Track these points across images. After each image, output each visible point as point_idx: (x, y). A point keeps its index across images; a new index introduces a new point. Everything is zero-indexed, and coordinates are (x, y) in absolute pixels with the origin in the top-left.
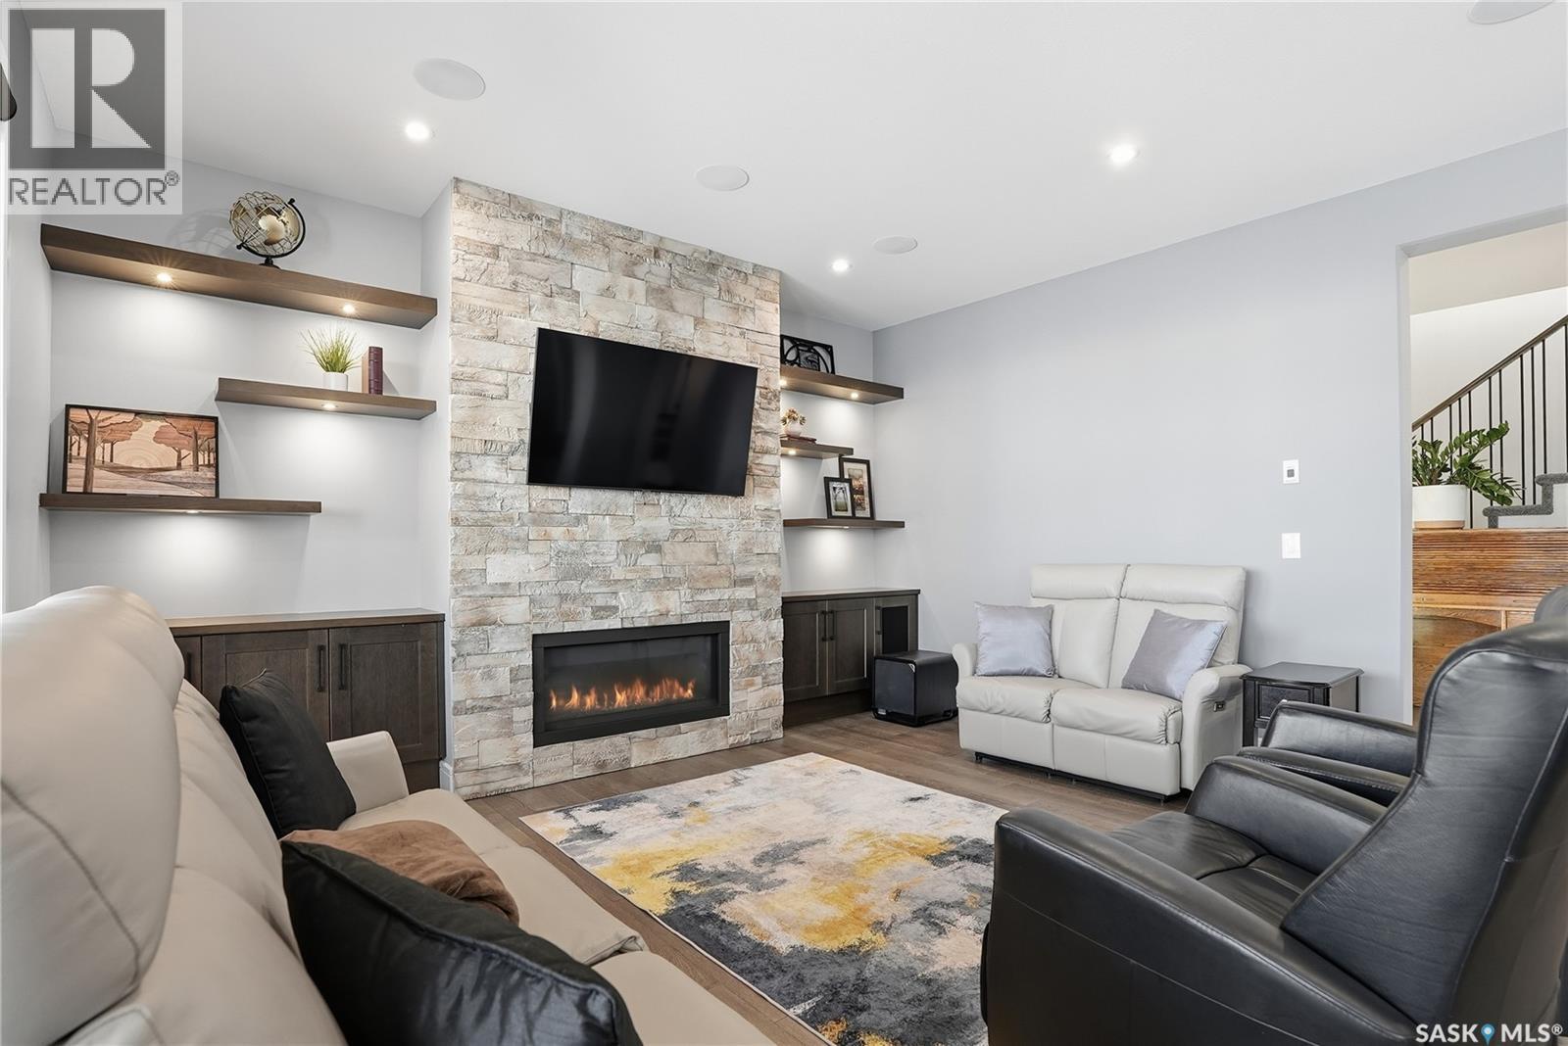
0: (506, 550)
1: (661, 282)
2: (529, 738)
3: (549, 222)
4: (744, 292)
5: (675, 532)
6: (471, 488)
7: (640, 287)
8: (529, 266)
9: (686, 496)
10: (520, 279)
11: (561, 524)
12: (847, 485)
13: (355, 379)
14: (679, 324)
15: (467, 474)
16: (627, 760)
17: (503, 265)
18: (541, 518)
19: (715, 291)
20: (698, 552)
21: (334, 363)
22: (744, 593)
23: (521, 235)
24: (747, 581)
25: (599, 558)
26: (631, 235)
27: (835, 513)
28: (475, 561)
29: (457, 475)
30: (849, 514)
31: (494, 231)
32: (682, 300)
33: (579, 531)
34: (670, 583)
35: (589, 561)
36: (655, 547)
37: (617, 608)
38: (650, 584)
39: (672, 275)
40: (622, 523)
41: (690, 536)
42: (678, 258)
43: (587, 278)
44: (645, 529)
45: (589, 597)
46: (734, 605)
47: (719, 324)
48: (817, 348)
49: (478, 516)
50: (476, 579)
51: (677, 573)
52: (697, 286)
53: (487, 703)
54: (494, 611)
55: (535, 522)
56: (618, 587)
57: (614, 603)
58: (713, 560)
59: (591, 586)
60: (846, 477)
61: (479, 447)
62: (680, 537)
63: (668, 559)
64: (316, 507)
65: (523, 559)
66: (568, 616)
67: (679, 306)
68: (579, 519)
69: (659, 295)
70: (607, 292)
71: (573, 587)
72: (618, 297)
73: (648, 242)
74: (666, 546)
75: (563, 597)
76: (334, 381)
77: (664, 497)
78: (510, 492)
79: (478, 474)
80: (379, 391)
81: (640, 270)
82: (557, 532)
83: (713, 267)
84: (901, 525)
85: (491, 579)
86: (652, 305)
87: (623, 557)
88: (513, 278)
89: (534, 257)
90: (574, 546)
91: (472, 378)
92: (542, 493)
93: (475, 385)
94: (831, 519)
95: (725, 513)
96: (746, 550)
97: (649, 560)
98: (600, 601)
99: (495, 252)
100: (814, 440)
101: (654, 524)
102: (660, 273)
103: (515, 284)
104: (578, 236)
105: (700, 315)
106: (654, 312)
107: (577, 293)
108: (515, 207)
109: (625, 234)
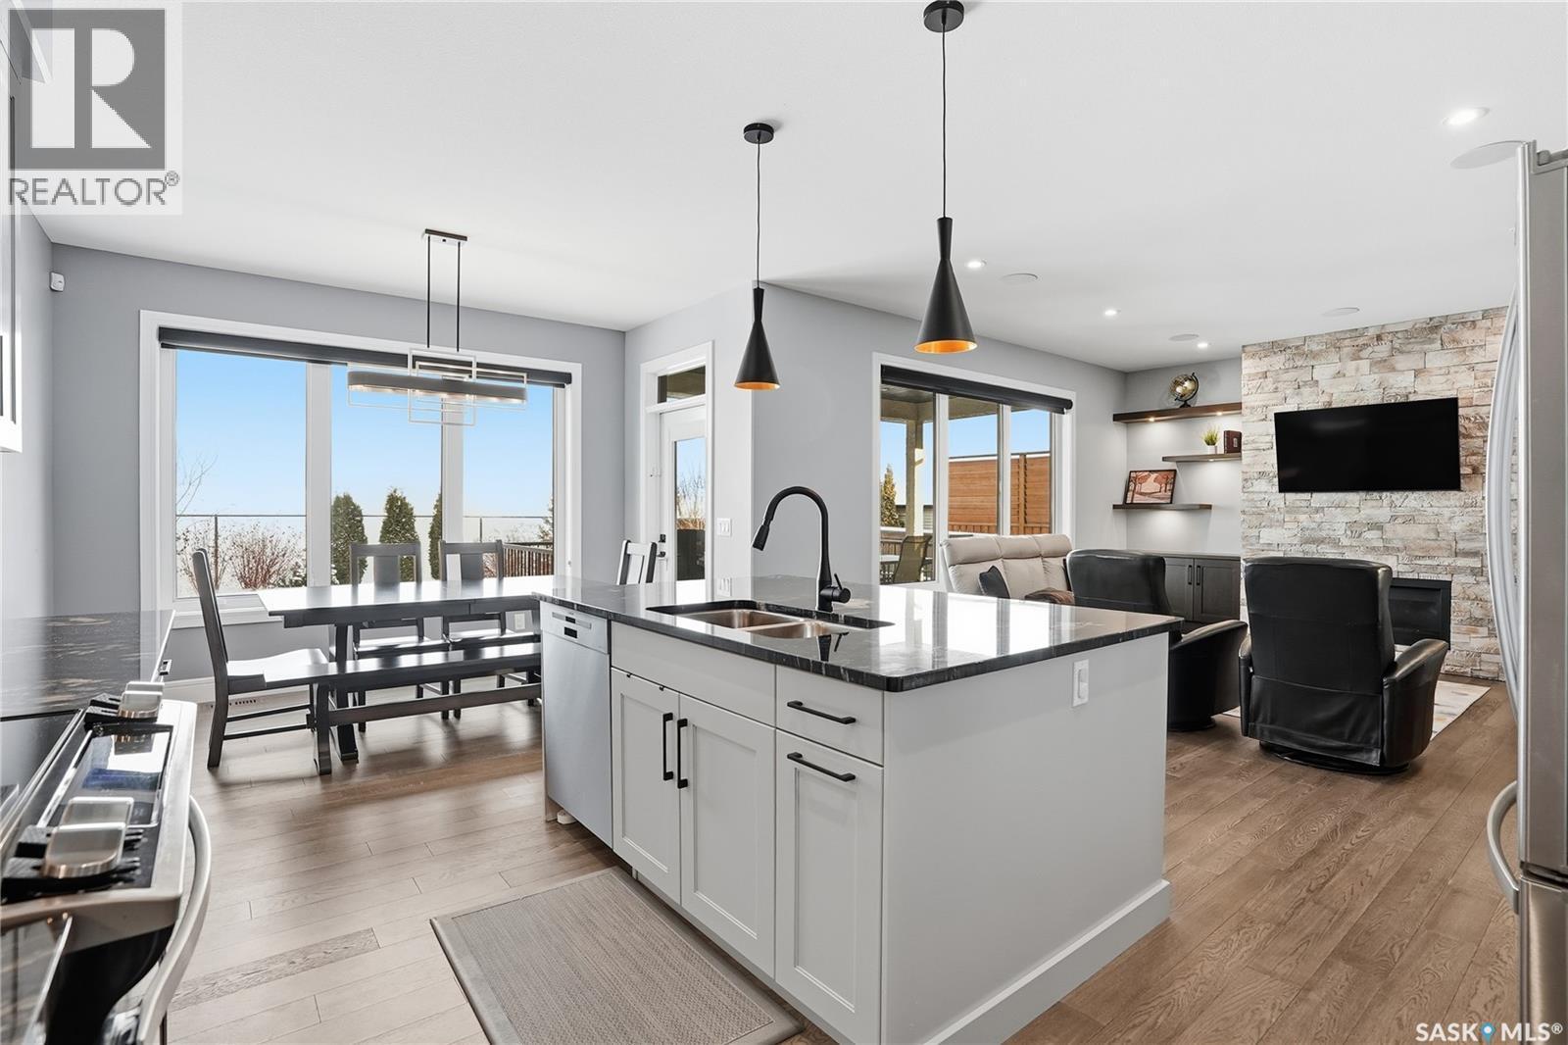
0: (1271, 527)
1: (1385, 355)
3: (1297, 347)
4: (1467, 336)
5: (1394, 518)
6: (1251, 496)
7: (1364, 365)
8: (1286, 377)
9: (1407, 493)
10: (1279, 385)
11: (1305, 513)
13: (1221, 446)
14: (1400, 378)
15: (1251, 489)
17: (1270, 380)
18: (1291, 510)
19: (1438, 345)
20: (1417, 531)
21: (1211, 442)
22: (1467, 562)
23: (1278, 361)
25: (1332, 533)
26: (1356, 333)
28: (1254, 532)
29: (1245, 490)
31: (1263, 365)
32: (1401, 362)
33: (1318, 517)
34: (1389, 550)
35: (1324, 534)
36: (1379, 527)
38: (1372, 550)
39: (1393, 348)
40: (1349, 511)
41: (1410, 520)
42: (1399, 335)
43: (1323, 372)
44: (1368, 515)
46: (1454, 571)
47: (1441, 368)
49: (1255, 509)
50: (1253, 541)
51: (1398, 544)
52: (1417, 347)
55: (1287, 512)
56: (1344, 551)
58: (1433, 536)
59: (1325, 548)
61: (1256, 475)
62: (1400, 520)
64: (1210, 507)
65: (1280, 531)
67: (1399, 366)
68: (1316, 511)
69: (1384, 364)
70: (1339, 374)
71: (1311, 548)
72: (1347, 374)
73: (1372, 332)
74: (1387, 527)
76: (1210, 450)
77: (1384, 494)
78: (1273, 497)
79: (1256, 488)
80: (1232, 451)
81: (1365, 353)
82: (1302, 517)
83: (1435, 329)
85: (1261, 541)
86: (1375, 373)
87: (1349, 533)
88: (1275, 385)
89: (1287, 370)
90: (1314, 525)
91: (1253, 442)
92: (1291, 496)
93: (1254, 445)
95: (1448, 503)
97: (1372, 535)
99: (1265, 375)
101: (1377, 512)
102: (1383, 350)
103: (1276, 388)
104: (1315, 347)
105: (1421, 366)
106: (1376, 376)
107: (1317, 381)
108: (1276, 347)
109: (1354, 334)
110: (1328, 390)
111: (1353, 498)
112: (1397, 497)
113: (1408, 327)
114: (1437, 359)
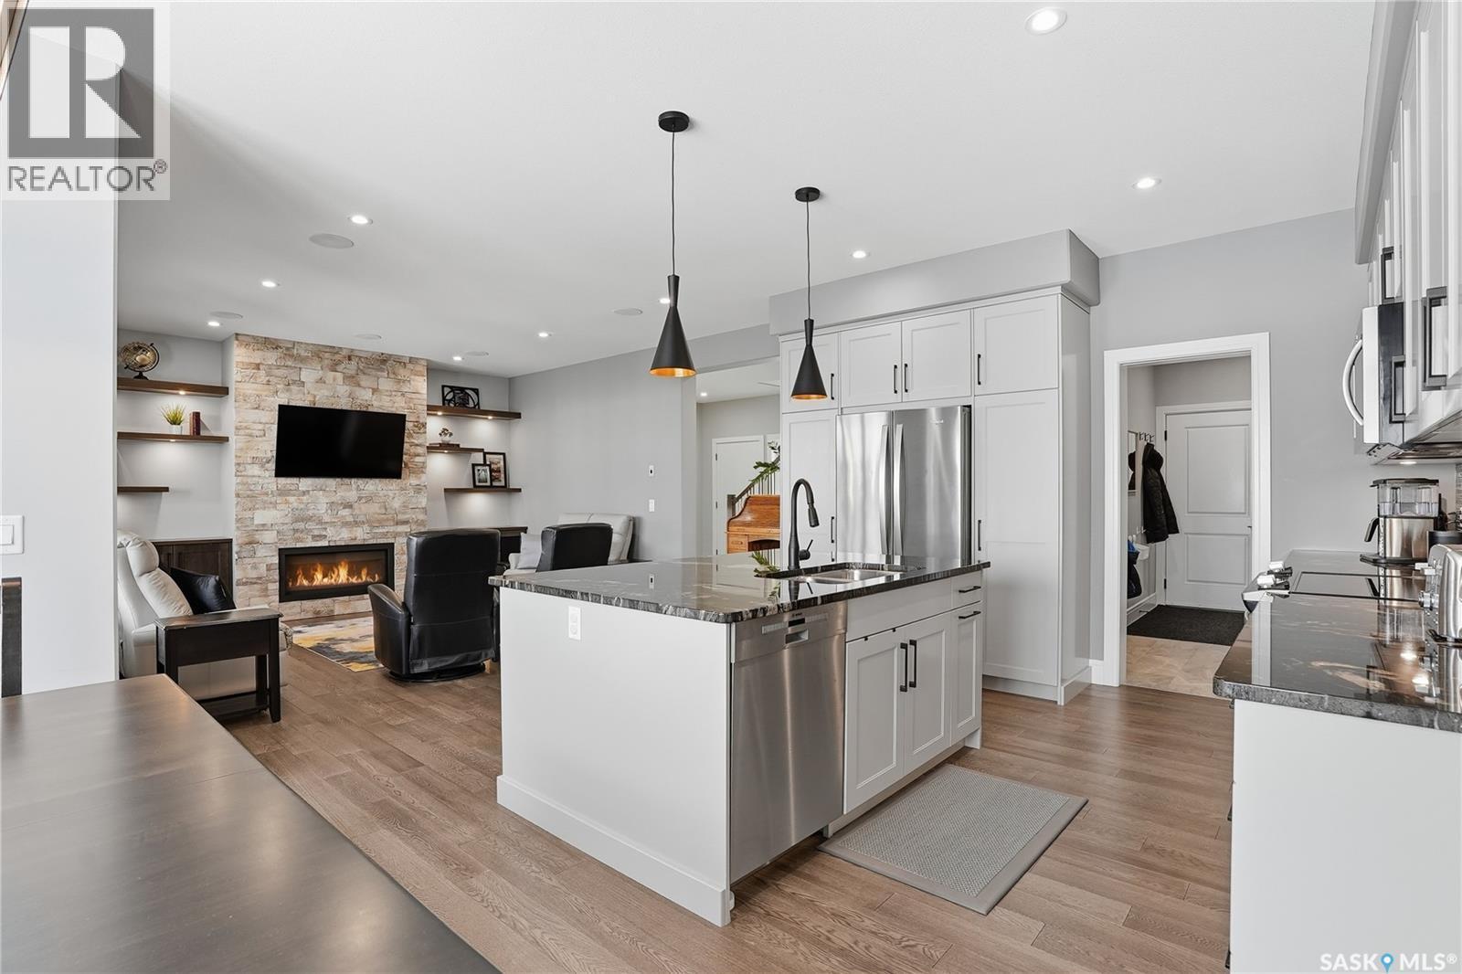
0: (265, 508)
1: (353, 372)
2: (277, 598)
3: (288, 349)
4: (402, 372)
5: (360, 498)
6: (245, 480)
7: (339, 375)
8: (277, 372)
9: (367, 480)
10: (271, 379)
11: (295, 495)
12: (487, 468)
13: (186, 428)
14: (363, 392)
15: (243, 473)
16: (332, 611)
17: (262, 373)
18: (283, 493)
19: (385, 374)
20: (374, 509)
21: (175, 421)
22: (401, 529)
23: (271, 357)
24: (406, 522)
25: (316, 512)
26: (334, 350)
27: (477, 484)
28: (248, 514)
29: (238, 473)
30: (488, 484)
31: (257, 357)
32: (365, 381)
33: (305, 498)
34: (356, 524)
35: (310, 513)
36: (349, 506)
37: (325, 536)
38: (345, 524)
39: (359, 368)
40: (329, 494)
41: (369, 499)
42: (362, 360)
43: (308, 375)
44: (343, 497)
45: (311, 530)
46: (396, 535)
47: (387, 391)
48: (468, 391)
49: (249, 492)
50: (249, 523)
51: (362, 518)
52: (374, 372)
53: (254, 581)
54: (258, 537)
55: (280, 495)
56: (327, 526)
57: (324, 533)
58: (384, 511)
59: (311, 525)
60: (488, 463)
61: (249, 461)
62: (364, 501)
63: (357, 512)
64: (166, 489)
65: (274, 512)
66: (298, 540)
67: (362, 383)
68: (304, 493)
69: (351, 379)
70: (321, 381)
71: (301, 525)
72: (327, 382)
73: (344, 353)
74: (356, 505)
75: (296, 531)
76: (175, 430)
77: (353, 480)
78: (266, 481)
79: (250, 473)
80: (198, 433)
81: (340, 368)
82: (292, 499)
83: (384, 361)
84: (519, 490)
85: (256, 522)
86: (347, 385)
87: (329, 511)
88: (267, 378)
89: (278, 367)
90: (302, 506)
91: (246, 428)
92: (282, 481)
93: (247, 431)
94: (476, 488)
95: (391, 488)
96: (404, 506)
97: (346, 512)
98: (316, 533)
99: (258, 367)
100: (458, 445)
101: (348, 494)
102: (352, 367)
103: (269, 381)
104: (303, 354)
105: (376, 387)
106: (348, 388)
107: (303, 382)
108: (269, 343)
109: (331, 350)
110: (312, 392)
111: (331, 483)
112: (360, 482)
113: (369, 356)
114: (385, 384)
